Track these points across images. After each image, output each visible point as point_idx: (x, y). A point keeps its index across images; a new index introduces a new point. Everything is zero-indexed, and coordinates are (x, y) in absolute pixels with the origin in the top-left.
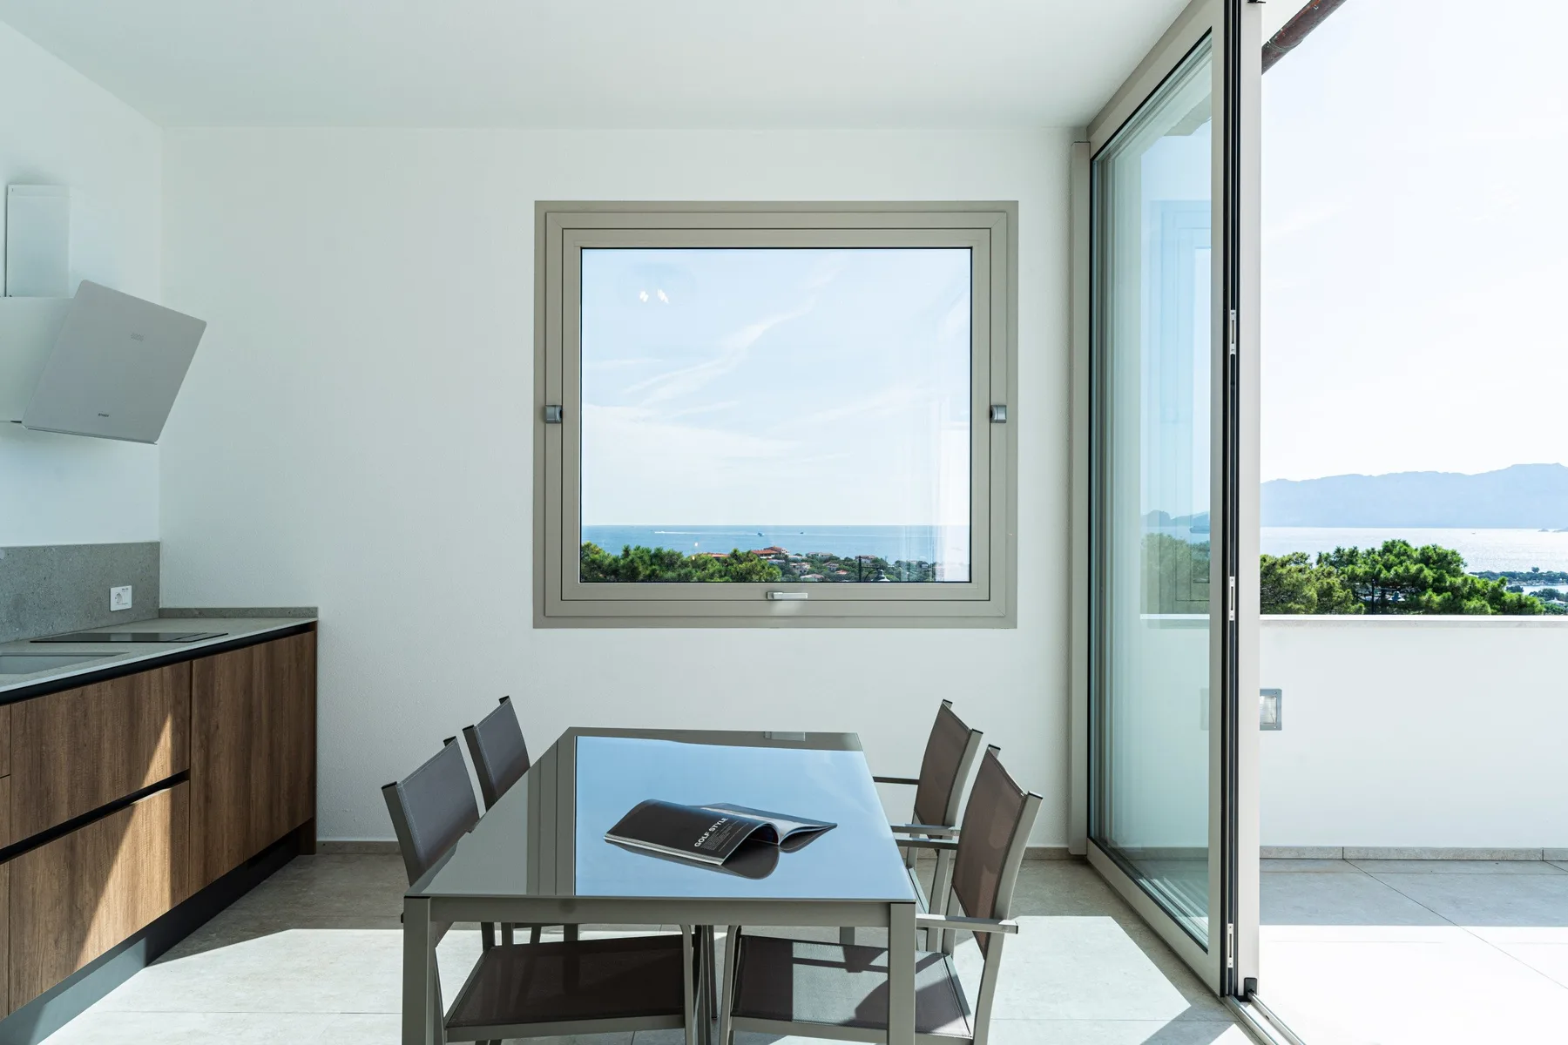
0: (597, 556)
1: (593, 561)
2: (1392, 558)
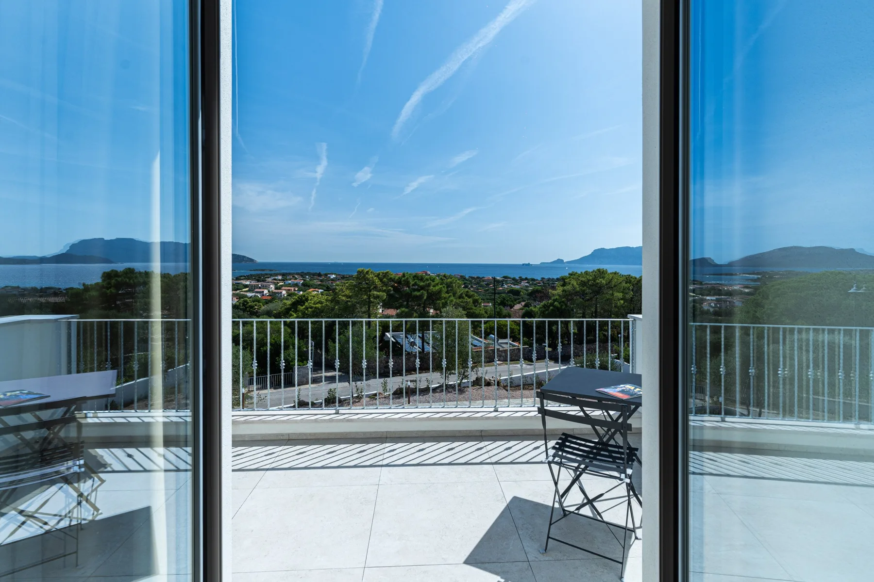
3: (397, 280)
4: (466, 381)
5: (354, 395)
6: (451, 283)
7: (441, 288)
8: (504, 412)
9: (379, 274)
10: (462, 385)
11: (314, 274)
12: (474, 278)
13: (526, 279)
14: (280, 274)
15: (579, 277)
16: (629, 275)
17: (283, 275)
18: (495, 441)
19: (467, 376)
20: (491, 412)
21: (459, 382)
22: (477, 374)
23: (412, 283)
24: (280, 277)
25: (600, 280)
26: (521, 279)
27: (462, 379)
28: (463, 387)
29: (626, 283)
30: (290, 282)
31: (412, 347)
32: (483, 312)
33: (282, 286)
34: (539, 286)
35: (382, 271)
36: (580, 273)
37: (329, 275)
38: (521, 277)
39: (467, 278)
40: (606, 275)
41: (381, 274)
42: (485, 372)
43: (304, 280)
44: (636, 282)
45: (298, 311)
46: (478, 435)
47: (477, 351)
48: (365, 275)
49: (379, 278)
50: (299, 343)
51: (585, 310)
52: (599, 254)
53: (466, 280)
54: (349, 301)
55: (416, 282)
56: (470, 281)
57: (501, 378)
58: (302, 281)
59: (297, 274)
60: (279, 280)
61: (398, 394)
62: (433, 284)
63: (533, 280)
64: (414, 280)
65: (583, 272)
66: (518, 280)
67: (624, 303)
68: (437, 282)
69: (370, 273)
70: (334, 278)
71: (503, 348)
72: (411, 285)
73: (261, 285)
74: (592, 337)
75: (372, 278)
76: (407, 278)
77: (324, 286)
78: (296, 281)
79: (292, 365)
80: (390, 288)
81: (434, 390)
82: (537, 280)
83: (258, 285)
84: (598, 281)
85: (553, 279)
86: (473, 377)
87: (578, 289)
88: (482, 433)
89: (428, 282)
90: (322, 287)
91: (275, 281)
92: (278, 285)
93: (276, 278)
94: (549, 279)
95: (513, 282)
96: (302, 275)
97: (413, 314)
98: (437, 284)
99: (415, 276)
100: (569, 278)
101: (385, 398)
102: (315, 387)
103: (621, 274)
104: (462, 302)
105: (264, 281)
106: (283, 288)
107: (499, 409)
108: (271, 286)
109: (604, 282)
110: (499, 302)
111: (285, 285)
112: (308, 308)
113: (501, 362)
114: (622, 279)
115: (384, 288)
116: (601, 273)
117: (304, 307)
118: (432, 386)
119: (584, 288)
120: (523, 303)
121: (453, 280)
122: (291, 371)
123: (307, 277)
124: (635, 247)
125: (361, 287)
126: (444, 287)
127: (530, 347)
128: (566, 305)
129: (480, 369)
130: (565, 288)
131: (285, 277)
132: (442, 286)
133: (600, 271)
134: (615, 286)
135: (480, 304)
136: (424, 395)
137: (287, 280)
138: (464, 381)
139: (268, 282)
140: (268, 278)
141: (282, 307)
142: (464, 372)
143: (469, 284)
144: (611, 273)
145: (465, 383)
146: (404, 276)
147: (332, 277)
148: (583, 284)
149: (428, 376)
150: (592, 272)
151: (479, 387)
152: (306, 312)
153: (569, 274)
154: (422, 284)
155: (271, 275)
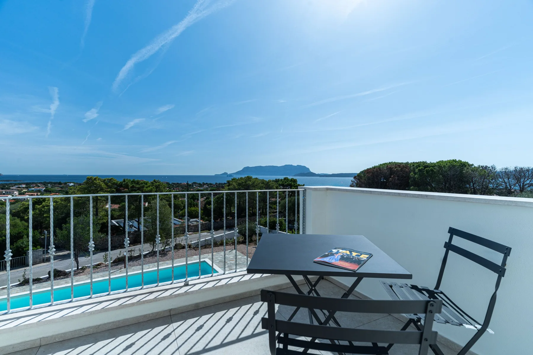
0: (115, 181)
1: (114, 183)
2: (286, 181)
3: (119, 184)
4: (168, 247)
5: (79, 268)
6: (159, 185)
7: (152, 188)
8: (195, 285)
9: (105, 180)
10: (165, 250)
11: (55, 183)
12: (175, 183)
13: (207, 184)
14: (24, 184)
15: (237, 181)
16: (263, 180)
17: (27, 184)
18: (185, 319)
19: (169, 244)
20: (181, 287)
21: (163, 248)
22: (176, 242)
23: (130, 185)
24: (24, 186)
25: (249, 182)
26: (204, 184)
27: (165, 247)
28: (166, 252)
29: (262, 184)
30: (33, 189)
31: (131, 228)
32: (181, 203)
33: (26, 192)
34: (214, 187)
35: (107, 178)
36: (238, 179)
37: (68, 184)
38: (204, 183)
39: (171, 184)
40: (252, 179)
41: (106, 180)
42: (181, 240)
43: (46, 188)
44: (266, 183)
45: (36, 209)
46: (167, 315)
47: (176, 227)
48: (93, 181)
49: (105, 183)
50: (33, 233)
51: (240, 199)
52: (246, 169)
53: (170, 185)
54: (81, 200)
55: (133, 185)
56: (173, 186)
57: (192, 243)
58: (45, 188)
59: (40, 183)
60: (23, 188)
61: (117, 262)
62: (146, 186)
63: (211, 184)
64: (132, 183)
65: (240, 178)
66: (202, 184)
67: (261, 194)
68: (149, 185)
69: (97, 179)
70: (72, 185)
71: (193, 224)
72: (130, 187)
73: (5, 192)
74: (244, 214)
75: (99, 182)
76: (127, 183)
77: (63, 191)
78: (38, 189)
79: (26, 250)
80: (113, 189)
81: (145, 256)
82: (213, 184)
83: (2, 192)
84: (247, 183)
85: (222, 183)
86: (173, 245)
88: (171, 312)
89: (142, 185)
90: (61, 192)
91: (19, 189)
92: (22, 191)
93: (20, 186)
94: (220, 184)
95: (199, 185)
96: (45, 184)
97: (131, 206)
98: (149, 186)
99: (133, 181)
100: (232, 181)
101: (106, 266)
102: (47, 265)
103: (259, 179)
104: (166, 197)
105: (8, 189)
106: (27, 193)
107: (190, 283)
108: (15, 192)
109: (251, 183)
110: (190, 197)
111: (28, 192)
112: (44, 207)
113: (192, 233)
114: (260, 181)
115: (109, 190)
116: (249, 178)
117: (41, 206)
118: (144, 253)
119: (240, 187)
120: (205, 198)
121: (161, 183)
122: (24, 255)
123: (49, 185)
124: (264, 166)
125: (90, 189)
126: (154, 188)
127: (209, 222)
128: (230, 196)
129: (178, 238)
130: (230, 187)
131: (29, 185)
132: (152, 187)
133: (248, 178)
134: (256, 185)
135: (178, 198)
136: (137, 260)
137: (30, 188)
138: (166, 247)
139: (13, 190)
140: (13, 186)
141: (21, 207)
142: (167, 242)
143: (172, 187)
144: (254, 179)
145: (167, 248)
146: (124, 181)
147: (71, 185)
148: (239, 184)
149: (140, 247)
150: (244, 178)
151: (177, 250)
152: (43, 209)
153: (232, 179)
154: (138, 186)
155: (15, 184)
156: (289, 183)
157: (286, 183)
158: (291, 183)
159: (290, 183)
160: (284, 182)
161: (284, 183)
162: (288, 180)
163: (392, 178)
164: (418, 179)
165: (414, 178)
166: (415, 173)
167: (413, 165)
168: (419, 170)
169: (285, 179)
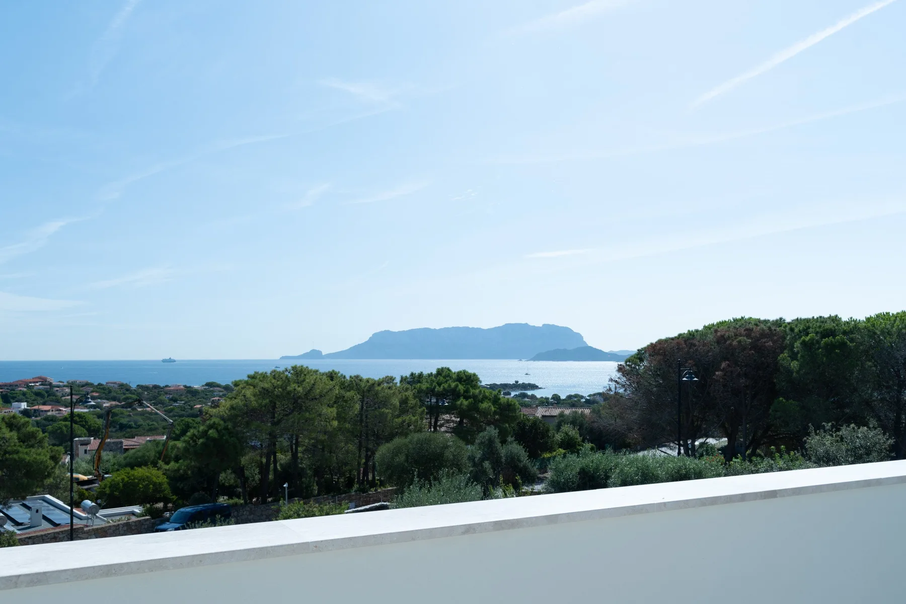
2: (442, 378)
87: (254, 404)
100: (246, 383)
103: (342, 375)
148: (265, 392)
156: (450, 385)
157: (439, 384)
158: (457, 386)
159: (453, 385)
160: (435, 384)
161: (435, 387)
162: (448, 376)
163: (723, 370)
164: (798, 372)
165: (789, 371)
166: (794, 356)
167: (792, 330)
168: (804, 343)
169: (440, 372)
